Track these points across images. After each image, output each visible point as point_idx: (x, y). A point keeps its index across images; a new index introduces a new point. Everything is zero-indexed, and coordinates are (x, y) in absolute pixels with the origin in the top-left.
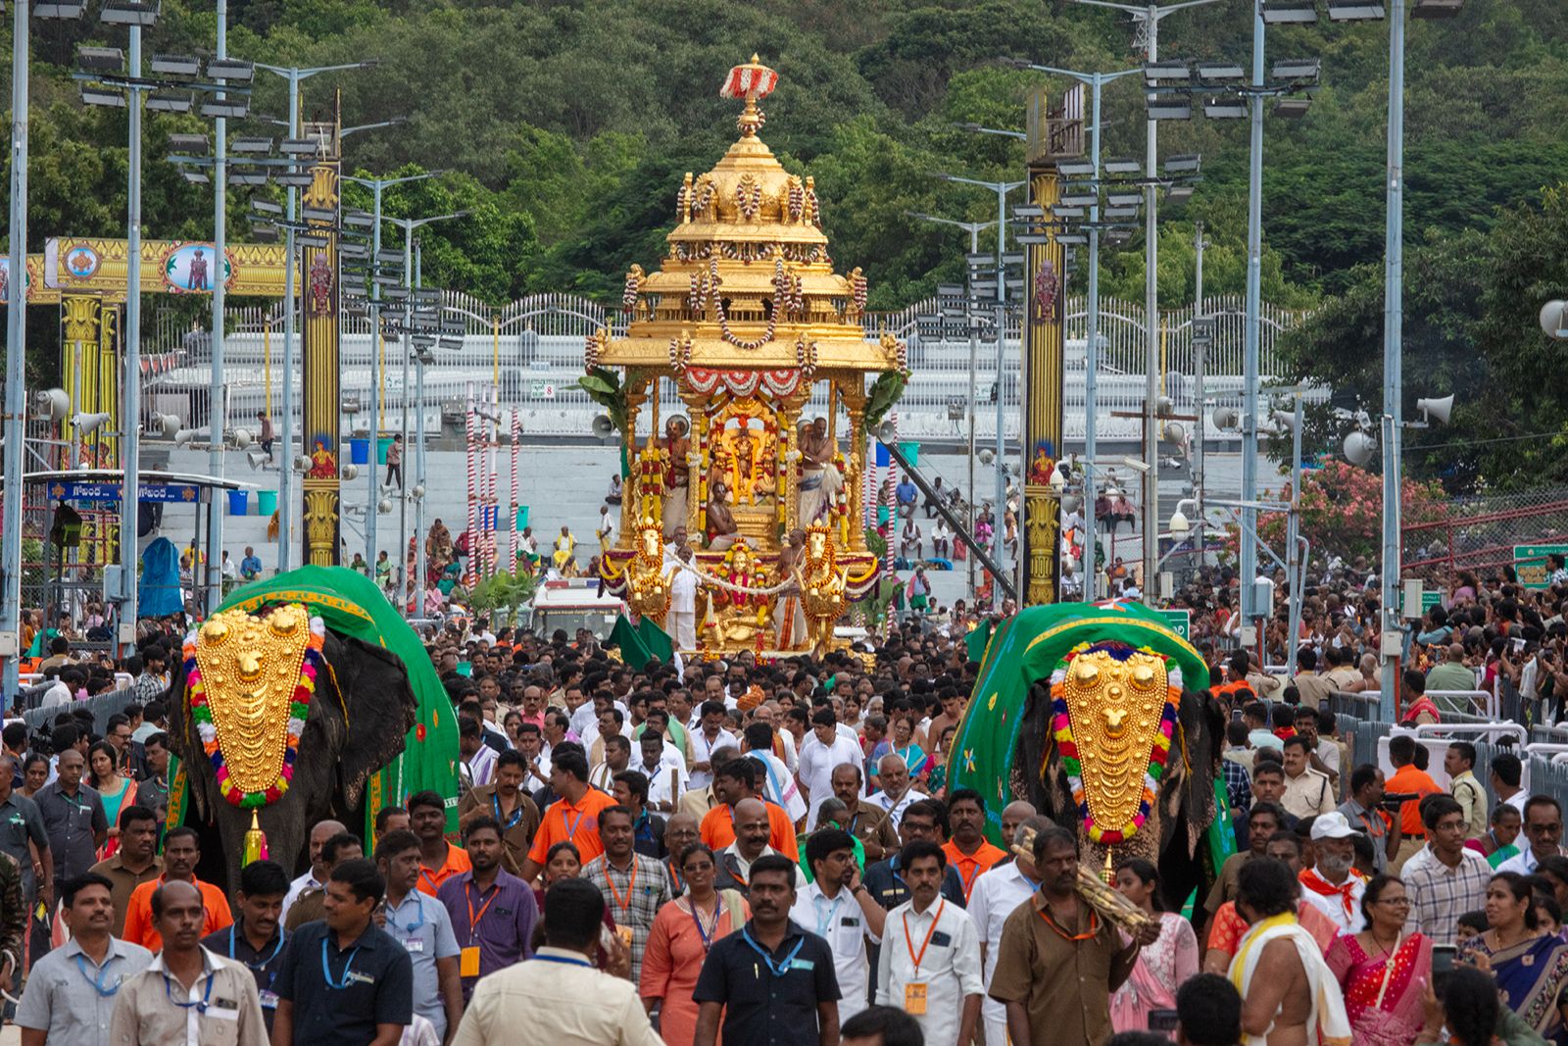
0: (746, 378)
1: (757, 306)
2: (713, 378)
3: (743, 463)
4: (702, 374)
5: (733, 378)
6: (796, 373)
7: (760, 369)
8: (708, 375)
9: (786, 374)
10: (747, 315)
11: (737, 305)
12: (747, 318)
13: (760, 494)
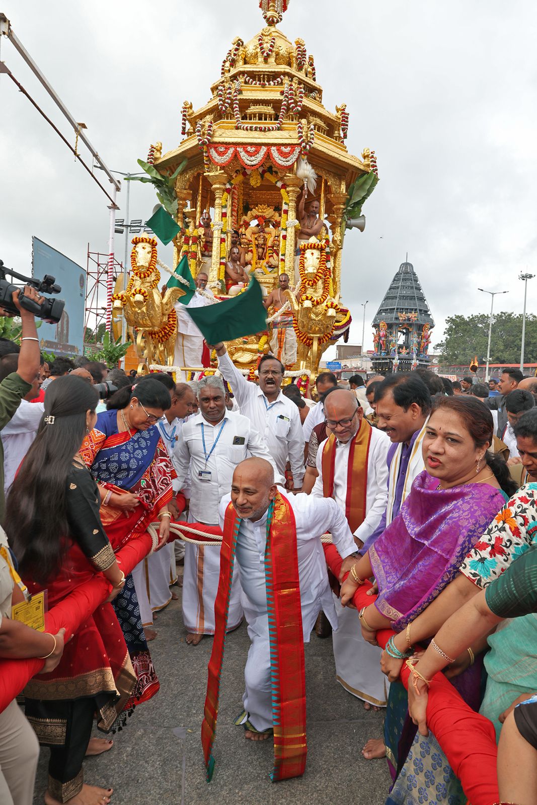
0: (257, 152)
1: (269, 110)
2: (231, 150)
3: (260, 250)
4: (222, 149)
5: (247, 152)
6: (297, 150)
7: (268, 145)
8: (227, 149)
9: (289, 149)
10: (261, 116)
11: (253, 109)
12: (260, 119)
13: (270, 267)
